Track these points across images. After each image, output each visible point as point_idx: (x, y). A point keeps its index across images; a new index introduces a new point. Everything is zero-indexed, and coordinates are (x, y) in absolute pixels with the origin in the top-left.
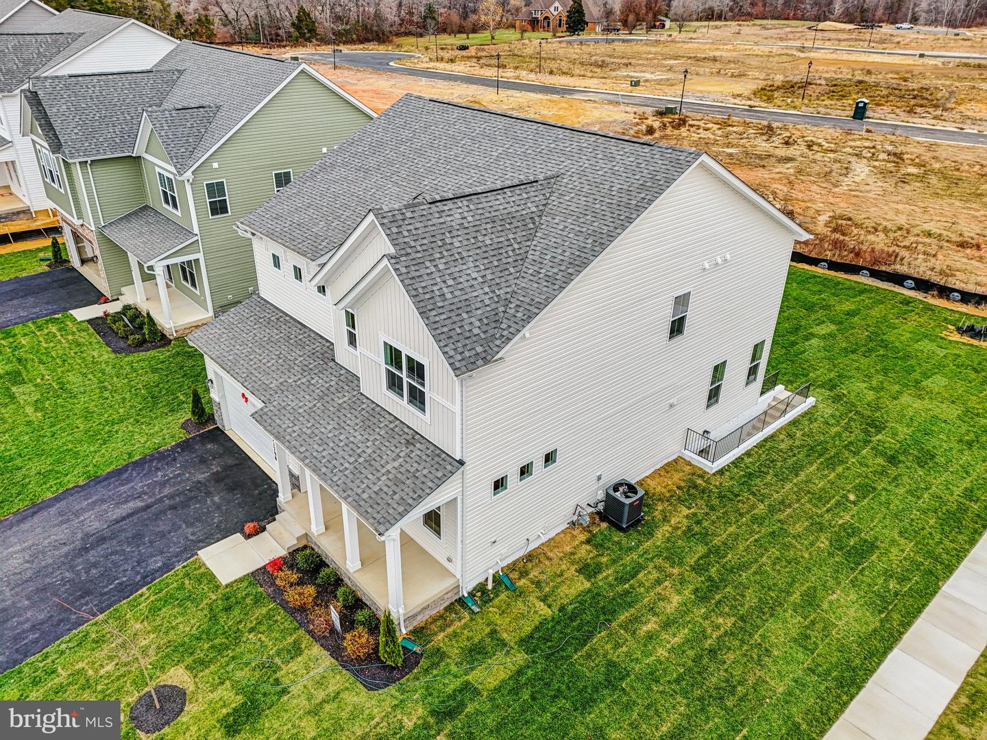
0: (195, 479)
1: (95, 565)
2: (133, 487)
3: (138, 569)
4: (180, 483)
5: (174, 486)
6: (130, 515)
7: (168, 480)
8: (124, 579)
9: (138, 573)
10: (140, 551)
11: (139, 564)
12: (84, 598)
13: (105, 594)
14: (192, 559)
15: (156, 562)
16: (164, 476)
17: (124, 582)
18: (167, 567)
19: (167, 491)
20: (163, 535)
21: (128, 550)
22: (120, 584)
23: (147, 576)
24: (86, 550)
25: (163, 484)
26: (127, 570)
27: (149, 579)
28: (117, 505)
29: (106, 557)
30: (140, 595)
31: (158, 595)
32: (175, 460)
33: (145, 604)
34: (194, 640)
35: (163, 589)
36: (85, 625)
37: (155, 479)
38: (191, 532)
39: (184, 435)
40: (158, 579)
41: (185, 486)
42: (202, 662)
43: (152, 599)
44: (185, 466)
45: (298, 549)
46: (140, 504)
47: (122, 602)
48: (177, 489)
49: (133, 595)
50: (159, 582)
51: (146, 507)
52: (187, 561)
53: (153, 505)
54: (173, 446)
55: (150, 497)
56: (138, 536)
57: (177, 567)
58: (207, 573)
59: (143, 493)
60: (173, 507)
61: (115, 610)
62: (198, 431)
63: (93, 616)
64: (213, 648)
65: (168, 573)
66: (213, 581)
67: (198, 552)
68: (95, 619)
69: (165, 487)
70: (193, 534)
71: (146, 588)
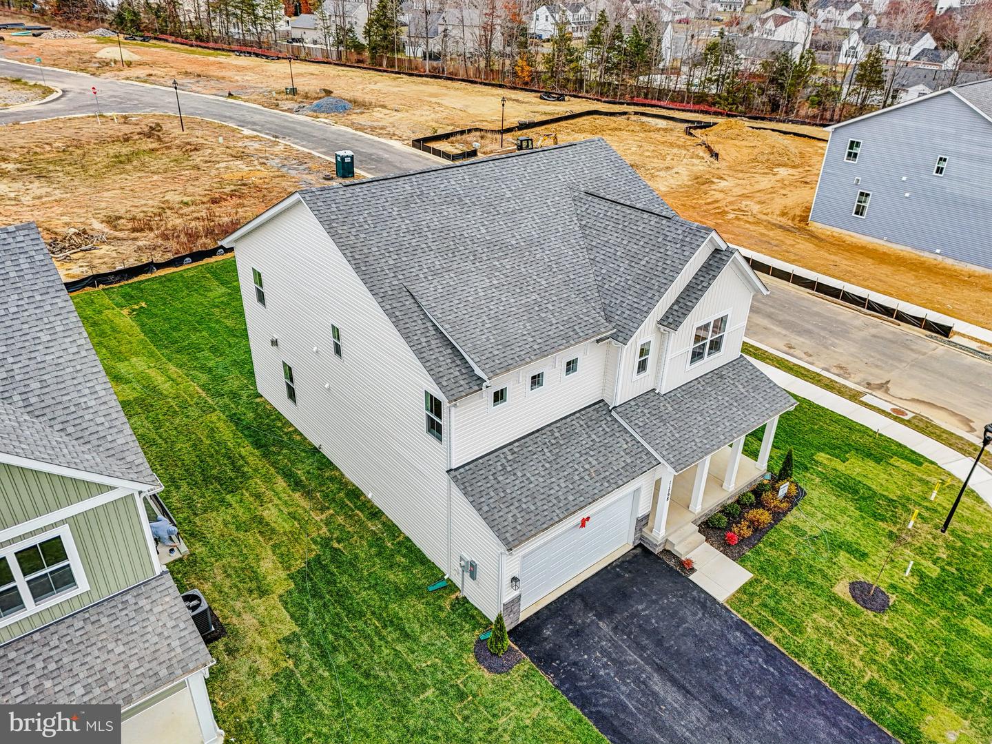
0: (611, 633)
1: (750, 695)
2: (629, 696)
3: (746, 651)
4: (615, 646)
5: (623, 652)
6: (674, 682)
7: (613, 660)
8: (760, 660)
9: (751, 650)
10: (725, 656)
11: (742, 652)
12: (790, 690)
13: (781, 672)
14: (729, 607)
15: (735, 637)
16: (605, 666)
17: (763, 660)
18: (741, 626)
19: (632, 656)
20: (700, 641)
21: (724, 668)
22: (766, 662)
23: (754, 640)
24: (732, 710)
25: (619, 664)
26: (750, 662)
27: (756, 638)
28: (659, 702)
29: (737, 687)
30: (776, 639)
31: (776, 623)
32: (575, 664)
33: (787, 631)
34: (810, 585)
35: (768, 621)
36: (818, 677)
37: (612, 675)
38: (692, 617)
39: (527, 664)
40: (756, 629)
41: (623, 640)
42: (825, 576)
43: (781, 626)
44: (587, 650)
45: (709, 527)
46: (656, 677)
47: (787, 653)
48: (629, 647)
49: (778, 646)
50: (759, 627)
51: (660, 669)
52: (732, 610)
53: (657, 664)
54: (547, 673)
55: (644, 671)
56: (705, 664)
57: (740, 616)
58: (743, 590)
59: (637, 680)
60: (659, 643)
61: (797, 655)
62: (517, 651)
63: (806, 675)
64: (811, 571)
65: (747, 622)
66: (750, 583)
67: (718, 603)
68: (810, 671)
69: (625, 661)
70: (695, 614)
71: (767, 638)
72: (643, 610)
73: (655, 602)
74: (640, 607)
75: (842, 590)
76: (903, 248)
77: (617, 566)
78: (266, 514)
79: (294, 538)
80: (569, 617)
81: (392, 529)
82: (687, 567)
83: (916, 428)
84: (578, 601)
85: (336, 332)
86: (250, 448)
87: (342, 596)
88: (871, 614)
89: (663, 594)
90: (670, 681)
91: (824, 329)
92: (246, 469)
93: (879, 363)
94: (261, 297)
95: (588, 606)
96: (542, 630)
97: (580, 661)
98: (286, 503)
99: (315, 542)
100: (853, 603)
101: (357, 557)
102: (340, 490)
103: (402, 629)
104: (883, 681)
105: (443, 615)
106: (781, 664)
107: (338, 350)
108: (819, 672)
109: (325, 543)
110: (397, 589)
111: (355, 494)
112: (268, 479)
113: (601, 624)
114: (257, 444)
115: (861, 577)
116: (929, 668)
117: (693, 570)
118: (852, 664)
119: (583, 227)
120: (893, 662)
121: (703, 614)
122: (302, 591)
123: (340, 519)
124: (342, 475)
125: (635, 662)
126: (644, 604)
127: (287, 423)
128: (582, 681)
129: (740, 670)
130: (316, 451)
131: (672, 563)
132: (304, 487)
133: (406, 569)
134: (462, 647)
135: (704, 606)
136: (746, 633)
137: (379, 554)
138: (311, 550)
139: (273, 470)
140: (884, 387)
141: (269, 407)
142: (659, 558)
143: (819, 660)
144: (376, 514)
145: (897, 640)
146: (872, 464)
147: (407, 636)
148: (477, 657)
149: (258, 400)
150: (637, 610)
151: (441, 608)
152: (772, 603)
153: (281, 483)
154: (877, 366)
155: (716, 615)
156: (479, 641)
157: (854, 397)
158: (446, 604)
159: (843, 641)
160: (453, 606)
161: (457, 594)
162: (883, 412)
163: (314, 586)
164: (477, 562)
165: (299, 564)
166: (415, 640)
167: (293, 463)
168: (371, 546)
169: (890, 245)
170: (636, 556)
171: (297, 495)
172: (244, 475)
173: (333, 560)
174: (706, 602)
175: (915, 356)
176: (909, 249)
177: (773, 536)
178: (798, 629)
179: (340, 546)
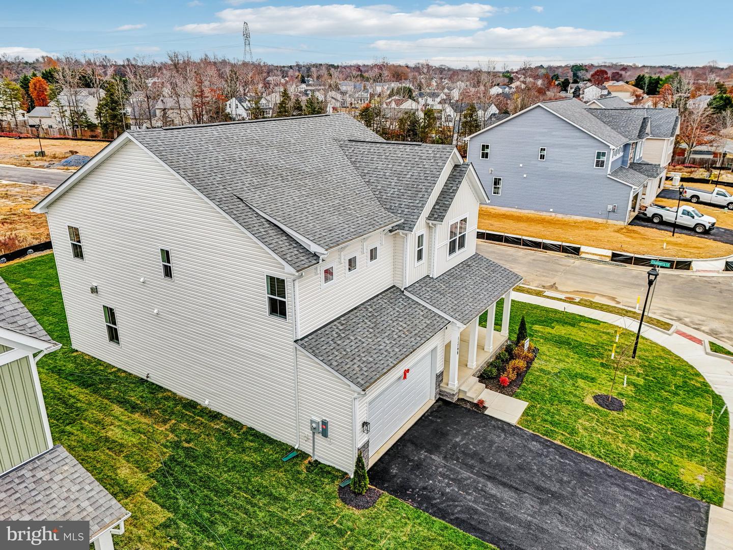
0: (443, 462)
1: (561, 481)
2: (475, 502)
3: (545, 453)
4: (451, 470)
5: (458, 473)
6: (504, 485)
7: (452, 480)
8: (557, 457)
9: (548, 452)
10: (532, 460)
11: (542, 454)
12: (586, 473)
13: (574, 462)
14: (521, 427)
15: (534, 446)
16: (448, 485)
17: (559, 456)
18: (534, 438)
19: (465, 474)
20: (510, 454)
21: (535, 467)
22: (562, 458)
23: (547, 445)
24: (553, 494)
25: (458, 482)
26: (551, 459)
27: (548, 443)
28: (499, 501)
29: (550, 478)
30: (562, 442)
31: (557, 430)
32: (425, 488)
33: (566, 434)
34: (569, 402)
35: (551, 430)
36: (600, 460)
37: (457, 490)
38: (498, 439)
39: (386, 497)
40: (545, 437)
41: (454, 464)
42: (575, 396)
43: (561, 432)
44: (430, 477)
45: (485, 377)
46: (490, 485)
47: (572, 449)
48: (460, 468)
49: (565, 446)
50: (547, 436)
51: (490, 478)
52: (523, 428)
53: (486, 475)
54: (405, 500)
55: (478, 482)
56: (520, 468)
57: (531, 431)
58: (525, 413)
59: (476, 489)
60: (482, 460)
61: (580, 449)
62: (375, 489)
63: (592, 460)
64: (565, 394)
65: (538, 434)
66: (529, 408)
67: (513, 426)
68: (593, 457)
69: (462, 478)
70: (499, 436)
71: (555, 442)
72: (460, 441)
73: (466, 434)
74: (457, 440)
75: (589, 401)
76: (529, 211)
77: (429, 416)
78: (109, 434)
79: (143, 447)
80: (407, 457)
81: (234, 424)
82: (480, 406)
83: (585, 306)
84: (409, 445)
85: (166, 255)
86: (78, 389)
87: (205, 482)
88: (615, 413)
89: (471, 427)
90: (501, 484)
91: (501, 260)
92: (79, 405)
93: (544, 274)
94: (78, 252)
95: (418, 446)
96: (389, 470)
97: (428, 485)
98: (127, 423)
99: (166, 447)
100: (601, 408)
101: (209, 450)
102: (176, 405)
103: (271, 495)
104: (643, 454)
105: (302, 477)
106: (572, 457)
107: (168, 272)
108: (600, 457)
109: (176, 445)
110: (255, 467)
111: (191, 405)
112: (102, 409)
113: (433, 457)
114: (84, 384)
115: (599, 392)
116: (667, 441)
117: (485, 408)
118: (618, 447)
119: (353, 163)
120: (643, 440)
121: (505, 435)
122: (165, 485)
123: (184, 426)
124: (175, 394)
125: (470, 478)
126: (460, 437)
127: (109, 366)
128: (435, 499)
129: (546, 466)
130: (142, 381)
131: (468, 406)
132: (141, 408)
133: (256, 450)
134: (328, 496)
135: (503, 430)
136: (540, 442)
137: (229, 444)
138: (163, 454)
139: (106, 401)
140: (553, 287)
141: (87, 357)
142: (458, 405)
143: (596, 449)
144: (215, 416)
145: (639, 426)
146: (571, 328)
147: (276, 499)
148: (344, 500)
149: (75, 354)
150: (456, 442)
151: (299, 472)
152: (550, 419)
153: (117, 410)
154: (544, 276)
155: (514, 434)
156: (341, 488)
157: (539, 294)
158: (302, 468)
159: (606, 433)
160: (308, 469)
161: (309, 459)
162: (560, 300)
163: (176, 479)
164: (328, 419)
165: (156, 465)
166: (285, 500)
167: (125, 393)
168: (219, 440)
169: (520, 211)
170: (440, 406)
171: (136, 416)
172: (78, 409)
173: (188, 456)
174: (504, 427)
175: (564, 268)
176: (533, 212)
177: (529, 377)
178: (573, 432)
179: (191, 445)
